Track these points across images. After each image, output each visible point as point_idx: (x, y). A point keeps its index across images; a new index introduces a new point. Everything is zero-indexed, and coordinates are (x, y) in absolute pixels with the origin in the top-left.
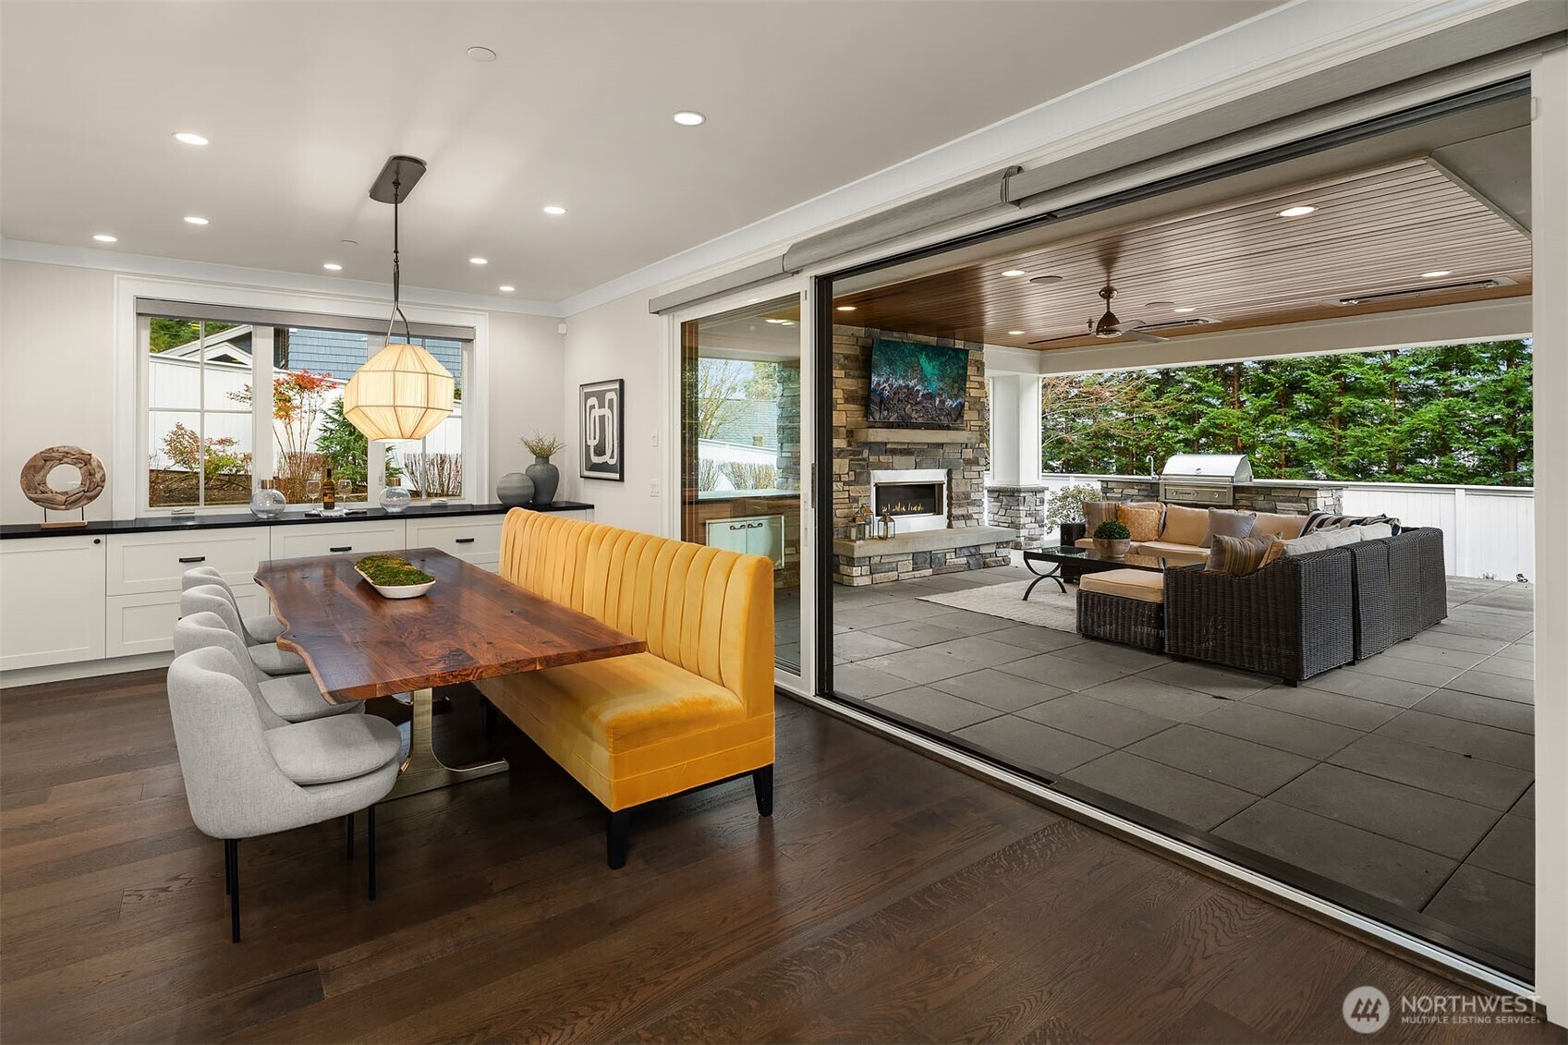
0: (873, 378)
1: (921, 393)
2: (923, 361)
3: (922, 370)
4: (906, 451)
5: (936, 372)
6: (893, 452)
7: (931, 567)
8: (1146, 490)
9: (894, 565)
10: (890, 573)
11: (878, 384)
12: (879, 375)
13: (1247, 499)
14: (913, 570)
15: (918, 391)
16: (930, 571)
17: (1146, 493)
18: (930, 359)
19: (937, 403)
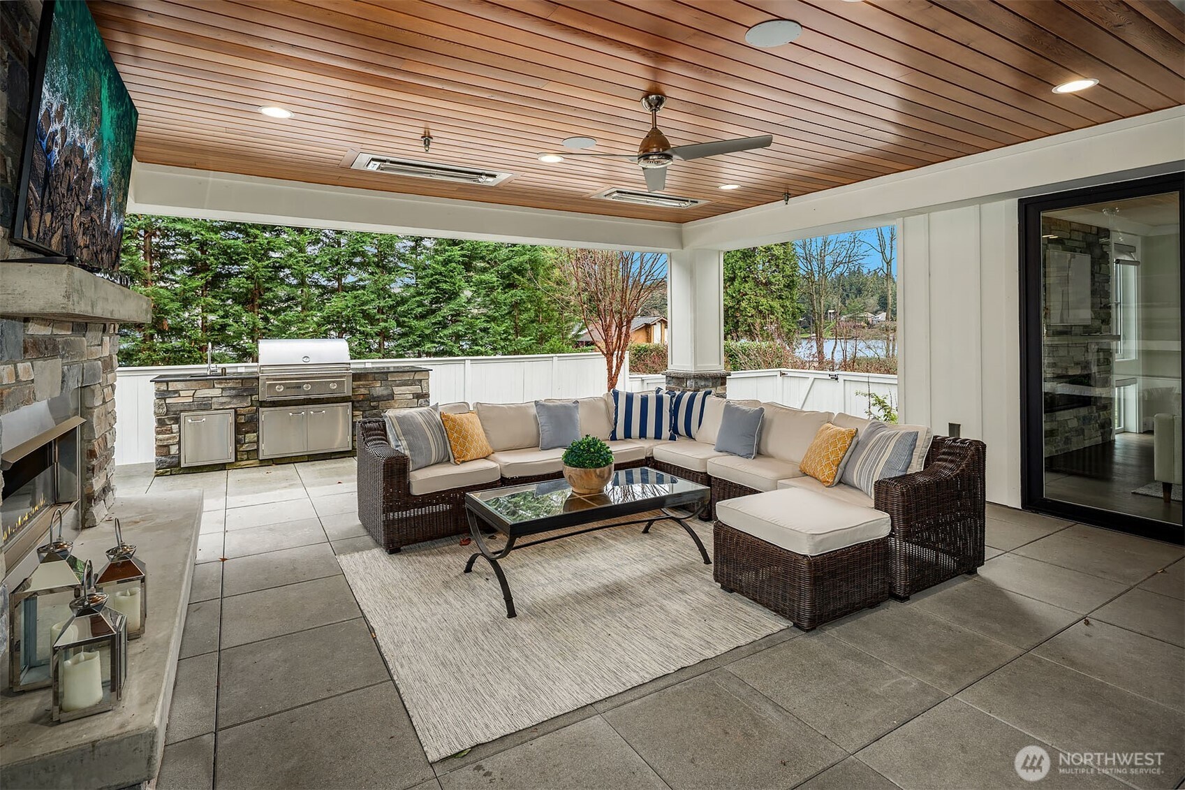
8: (234, 389)
13: (365, 387)
17: (233, 392)
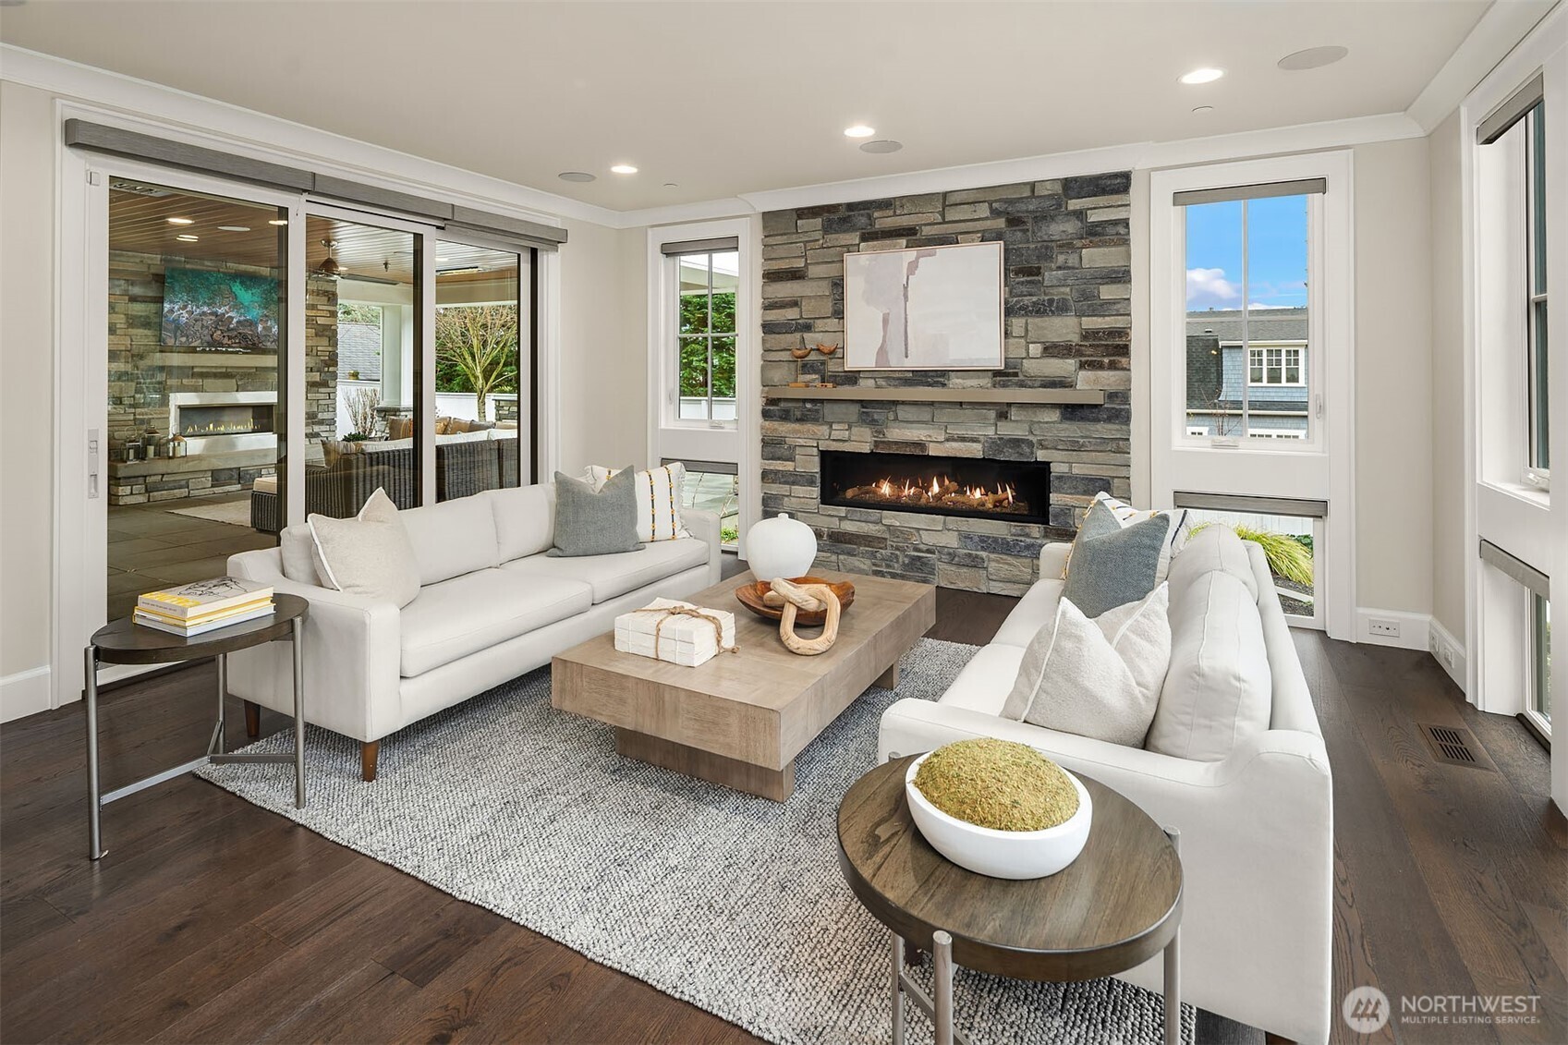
0: (165, 305)
1: (235, 320)
2: (237, 288)
3: (236, 297)
4: (226, 374)
5: (256, 299)
6: (203, 375)
7: (239, 483)
9: (183, 483)
10: (175, 491)
11: (172, 311)
12: (171, 302)
14: (212, 486)
15: (232, 318)
16: (239, 487)
18: (247, 288)
19: (260, 329)
